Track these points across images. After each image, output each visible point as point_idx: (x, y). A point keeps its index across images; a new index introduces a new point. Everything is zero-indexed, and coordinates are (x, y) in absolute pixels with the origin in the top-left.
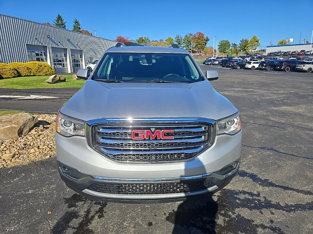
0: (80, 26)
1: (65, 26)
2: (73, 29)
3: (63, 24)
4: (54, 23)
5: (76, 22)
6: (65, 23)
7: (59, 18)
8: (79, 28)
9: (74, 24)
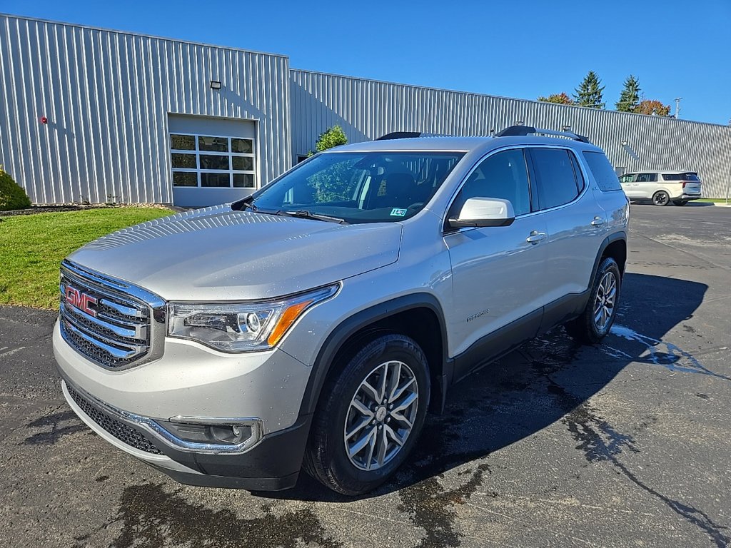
0: (639, 93)
1: (601, 96)
2: (619, 100)
3: (596, 93)
4: (577, 91)
5: (632, 84)
6: (600, 90)
7: (592, 80)
8: (636, 97)
9: (625, 88)
